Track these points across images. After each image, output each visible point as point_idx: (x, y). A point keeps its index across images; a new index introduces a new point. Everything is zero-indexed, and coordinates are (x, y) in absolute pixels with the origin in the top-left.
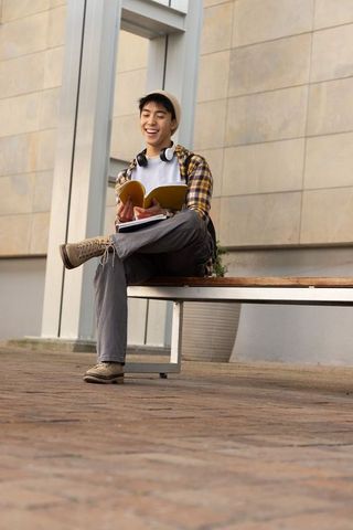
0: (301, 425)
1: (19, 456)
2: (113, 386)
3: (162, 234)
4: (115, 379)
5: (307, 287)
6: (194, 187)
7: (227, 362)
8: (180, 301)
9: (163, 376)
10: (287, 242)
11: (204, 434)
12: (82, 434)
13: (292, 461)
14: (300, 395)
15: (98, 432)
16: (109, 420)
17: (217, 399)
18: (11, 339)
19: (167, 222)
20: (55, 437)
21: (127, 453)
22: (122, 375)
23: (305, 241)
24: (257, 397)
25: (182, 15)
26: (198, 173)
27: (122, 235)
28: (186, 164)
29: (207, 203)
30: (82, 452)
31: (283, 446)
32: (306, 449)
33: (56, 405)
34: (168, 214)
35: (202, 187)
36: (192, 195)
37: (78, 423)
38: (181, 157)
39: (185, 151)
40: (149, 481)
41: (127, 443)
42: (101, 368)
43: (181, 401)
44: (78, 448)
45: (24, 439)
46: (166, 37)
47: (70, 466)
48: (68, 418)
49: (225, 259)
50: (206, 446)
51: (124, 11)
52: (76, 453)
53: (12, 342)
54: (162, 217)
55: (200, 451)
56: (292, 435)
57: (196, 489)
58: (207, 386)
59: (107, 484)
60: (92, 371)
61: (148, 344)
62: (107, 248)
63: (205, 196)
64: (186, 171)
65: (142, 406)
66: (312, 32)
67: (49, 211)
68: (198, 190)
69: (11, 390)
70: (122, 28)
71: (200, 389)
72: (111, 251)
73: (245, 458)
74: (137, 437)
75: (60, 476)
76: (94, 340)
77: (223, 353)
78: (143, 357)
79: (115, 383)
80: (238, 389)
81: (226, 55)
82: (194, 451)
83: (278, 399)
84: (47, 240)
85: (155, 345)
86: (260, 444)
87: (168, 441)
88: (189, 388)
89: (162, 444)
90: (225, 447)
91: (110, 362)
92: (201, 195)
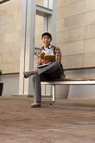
0: (88, 118)
1: (16, 131)
2: (38, 108)
3: (49, 68)
4: (39, 106)
5: (87, 80)
6: (56, 55)
7: (67, 99)
8: (54, 85)
9: (51, 104)
10: (81, 67)
11: (63, 122)
12: (32, 123)
13: (87, 129)
14: (86, 108)
15: (36, 123)
16: (38, 119)
17: (66, 111)
18: (11, 95)
19: (50, 65)
20: (25, 125)
21: (44, 129)
22: (40, 105)
23: (85, 67)
24: (76, 109)
25: (51, 10)
26: (58, 52)
27: (39, 69)
28: (54, 50)
29: (60, 59)
30: (32, 129)
31: (84, 124)
32: (90, 125)
33: (24, 115)
34: (51, 63)
35: (59, 55)
36: (56, 57)
37: (30, 120)
38: (53, 48)
39: (54, 46)
40: (50, 138)
41: (44, 126)
42: (35, 103)
43: (56, 112)
44: (31, 128)
45: (17, 126)
46: (47, 16)
47: (29, 134)
48: (28, 119)
49: (65, 72)
50: (64, 126)
51: (36, 10)
52: (31, 130)
53: (12, 96)
54: (49, 64)
55: (63, 127)
56: (86, 121)
57: (63, 139)
58: (62, 107)
59: (39, 139)
60: (33, 104)
61: (46, 95)
62: (35, 72)
63: (60, 57)
64: (54, 51)
65: (46, 114)
66: (85, 13)
67: (19, 62)
68: (58, 56)
69: (12, 111)
70: (36, 14)
71: (60, 108)
72: (36, 73)
73: (74, 129)
74: (46, 124)
75: (27, 137)
76: (32, 94)
77: (66, 96)
78: (45, 98)
79: (39, 107)
80: (70, 107)
81: (63, 20)
82: (61, 127)
83: (81, 110)
84: (19, 69)
85: (48, 95)
86: (78, 124)
87: (54, 125)
88: (58, 108)
89: (53, 126)
90: (69, 126)
91: (37, 102)
92: (58, 57)
